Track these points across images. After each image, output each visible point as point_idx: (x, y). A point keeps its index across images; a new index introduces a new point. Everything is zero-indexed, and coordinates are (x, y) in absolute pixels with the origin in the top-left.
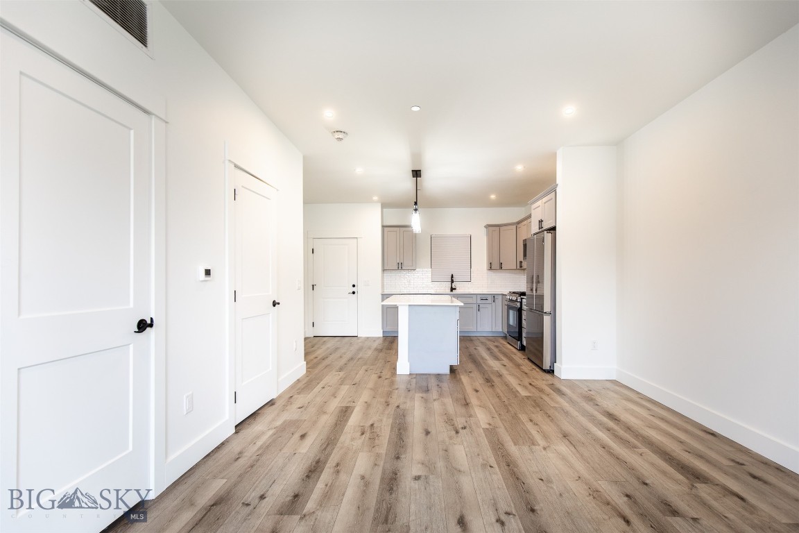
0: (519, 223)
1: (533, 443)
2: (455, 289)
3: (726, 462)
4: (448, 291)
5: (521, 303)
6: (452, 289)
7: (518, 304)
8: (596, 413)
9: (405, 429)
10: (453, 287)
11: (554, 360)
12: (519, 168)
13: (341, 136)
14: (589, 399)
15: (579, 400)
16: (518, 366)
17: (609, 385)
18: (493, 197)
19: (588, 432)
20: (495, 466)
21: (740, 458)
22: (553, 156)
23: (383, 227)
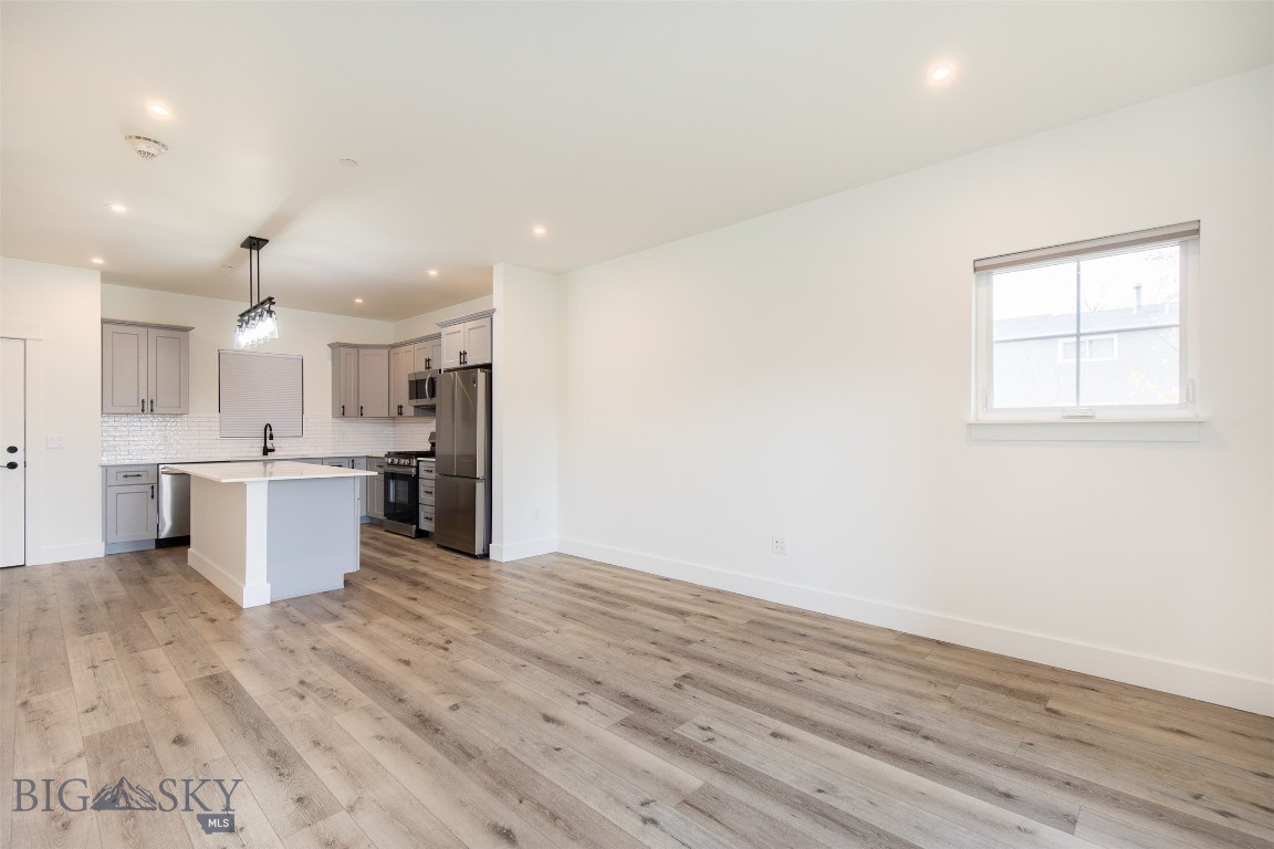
0: (392, 347)
1: (543, 632)
2: (273, 450)
3: (690, 598)
4: (258, 453)
5: (417, 467)
6: (266, 451)
7: (413, 470)
8: (570, 587)
9: (368, 669)
10: (269, 446)
11: (489, 540)
12: (433, 273)
13: (153, 149)
14: (552, 576)
15: (543, 579)
16: (435, 558)
17: (555, 558)
18: (359, 301)
19: (581, 606)
20: (527, 663)
21: (697, 592)
22: (489, 271)
23: (104, 322)
